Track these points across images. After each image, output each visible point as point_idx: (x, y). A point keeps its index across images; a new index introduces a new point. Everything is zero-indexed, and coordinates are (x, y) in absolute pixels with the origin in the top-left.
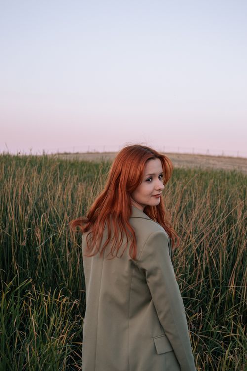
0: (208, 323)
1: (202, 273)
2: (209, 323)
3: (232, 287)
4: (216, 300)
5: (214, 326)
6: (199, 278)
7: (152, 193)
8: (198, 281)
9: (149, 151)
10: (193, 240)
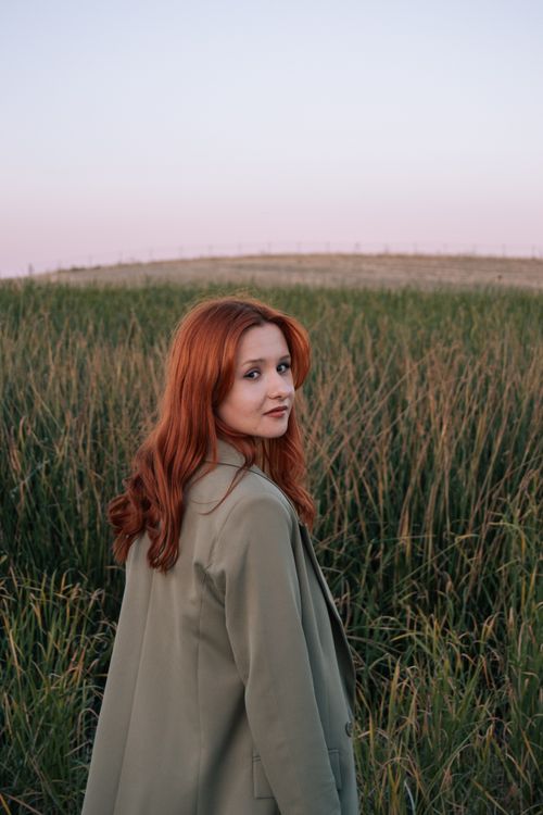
0: (362, 612)
1: (346, 514)
2: (365, 611)
3: (405, 538)
4: (375, 565)
5: (374, 617)
6: (340, 523)
7: (262, 405)
8: (339, 529)
9: (248, 309)
10: (323, 451)
